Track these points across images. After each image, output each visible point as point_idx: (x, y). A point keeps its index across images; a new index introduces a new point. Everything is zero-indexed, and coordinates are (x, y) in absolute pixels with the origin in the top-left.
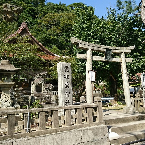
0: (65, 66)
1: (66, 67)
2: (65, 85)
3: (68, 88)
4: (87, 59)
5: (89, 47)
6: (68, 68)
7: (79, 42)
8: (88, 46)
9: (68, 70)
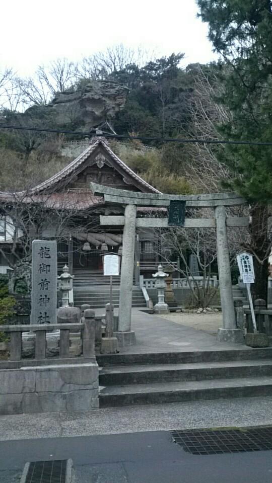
0: (42, 248)
1: (44, 250)
2: (39, 284)
3: (47, 289)
4: (124, 226)
5: (128, 201)
6: (49, 250)
7: (103, 192)
8: (125, 199)
9: (48, 256)
